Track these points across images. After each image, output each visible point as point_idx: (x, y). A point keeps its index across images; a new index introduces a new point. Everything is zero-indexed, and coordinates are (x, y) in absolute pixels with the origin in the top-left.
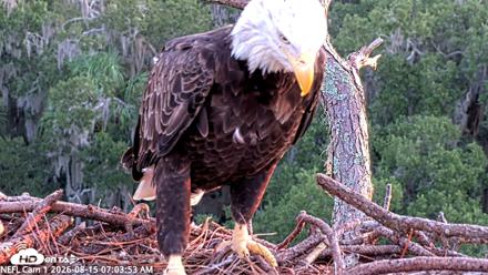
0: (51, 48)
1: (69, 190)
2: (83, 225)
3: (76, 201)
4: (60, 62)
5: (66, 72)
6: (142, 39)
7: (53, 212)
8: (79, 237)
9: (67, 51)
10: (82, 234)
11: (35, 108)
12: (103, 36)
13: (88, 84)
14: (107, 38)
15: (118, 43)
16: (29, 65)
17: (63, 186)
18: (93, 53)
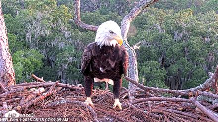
0: (58, 44)
1: (62, 80)
2: (65, 89)
3: (64, 83)
4: (60, 48)
5: (62, 50)
6: (80, 42)
7: (57, 86)
8: (63, 92)
9: (62, 45)
10: (64, 91)
11: (54, 59)
12: (71, 41)
13: (67, 53)
14: (72, 42)
15: (74, 43)
16: (52, 49)
17: (61, 79)
18: (68, 46)
